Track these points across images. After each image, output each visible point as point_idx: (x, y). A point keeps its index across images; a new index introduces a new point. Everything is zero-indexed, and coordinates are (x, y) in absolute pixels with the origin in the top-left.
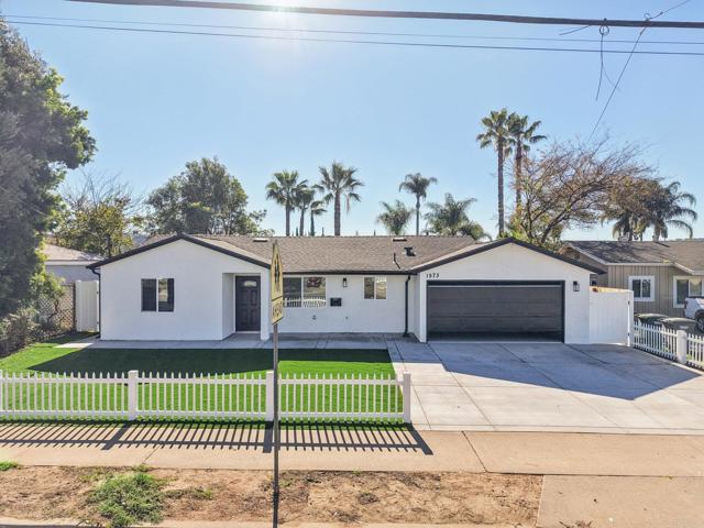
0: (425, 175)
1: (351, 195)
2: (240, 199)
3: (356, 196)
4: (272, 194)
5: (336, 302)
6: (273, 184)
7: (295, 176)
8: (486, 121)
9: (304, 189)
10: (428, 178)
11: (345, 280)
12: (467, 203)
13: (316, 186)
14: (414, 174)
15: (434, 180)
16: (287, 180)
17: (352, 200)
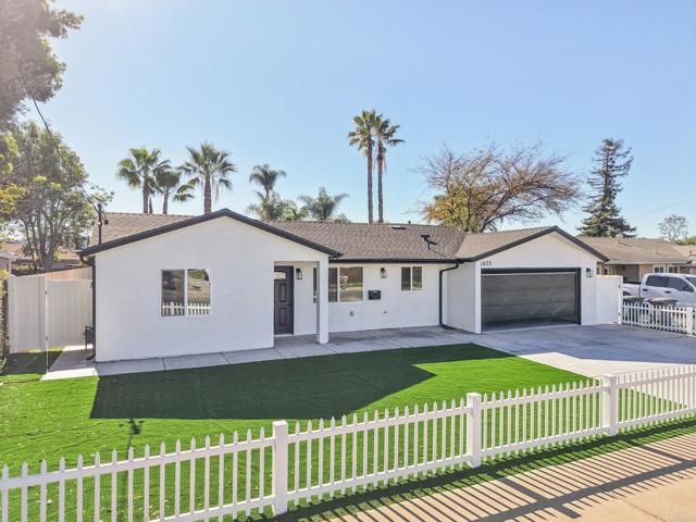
0: (272, 168)
1: (221, 181)
2: (77, 177)
3: (227, 183)
4: (124, 172)
5: (374, 295)
6: (127, 162)
7: (155, 154)
8: (357, 120)
9: (167, 170)
10: (276, 170)
11: (383, 270)
12: (338, 199)
13: (181, 168)
14: (262, 165)
15: (283, 173)
16: (145, 158)
17: (223, 188)
